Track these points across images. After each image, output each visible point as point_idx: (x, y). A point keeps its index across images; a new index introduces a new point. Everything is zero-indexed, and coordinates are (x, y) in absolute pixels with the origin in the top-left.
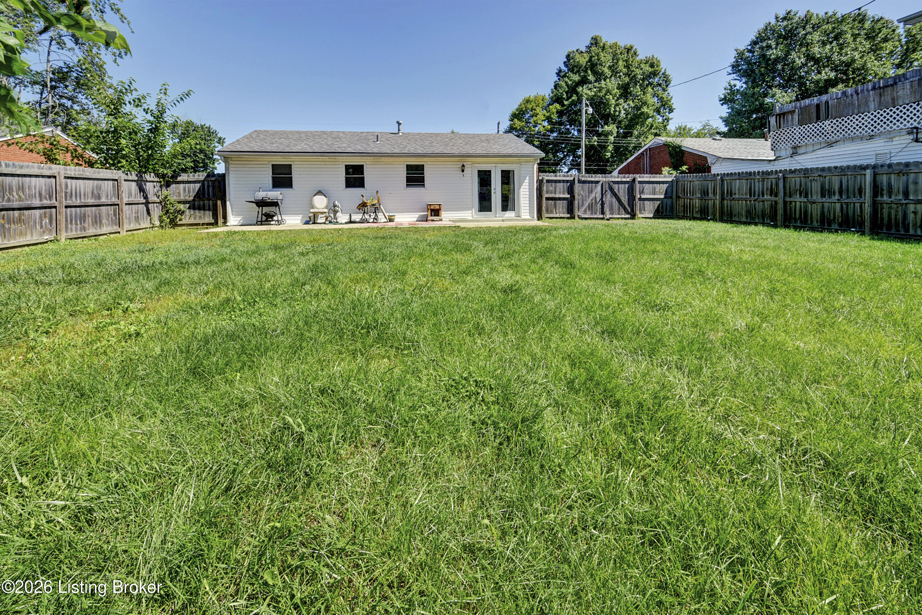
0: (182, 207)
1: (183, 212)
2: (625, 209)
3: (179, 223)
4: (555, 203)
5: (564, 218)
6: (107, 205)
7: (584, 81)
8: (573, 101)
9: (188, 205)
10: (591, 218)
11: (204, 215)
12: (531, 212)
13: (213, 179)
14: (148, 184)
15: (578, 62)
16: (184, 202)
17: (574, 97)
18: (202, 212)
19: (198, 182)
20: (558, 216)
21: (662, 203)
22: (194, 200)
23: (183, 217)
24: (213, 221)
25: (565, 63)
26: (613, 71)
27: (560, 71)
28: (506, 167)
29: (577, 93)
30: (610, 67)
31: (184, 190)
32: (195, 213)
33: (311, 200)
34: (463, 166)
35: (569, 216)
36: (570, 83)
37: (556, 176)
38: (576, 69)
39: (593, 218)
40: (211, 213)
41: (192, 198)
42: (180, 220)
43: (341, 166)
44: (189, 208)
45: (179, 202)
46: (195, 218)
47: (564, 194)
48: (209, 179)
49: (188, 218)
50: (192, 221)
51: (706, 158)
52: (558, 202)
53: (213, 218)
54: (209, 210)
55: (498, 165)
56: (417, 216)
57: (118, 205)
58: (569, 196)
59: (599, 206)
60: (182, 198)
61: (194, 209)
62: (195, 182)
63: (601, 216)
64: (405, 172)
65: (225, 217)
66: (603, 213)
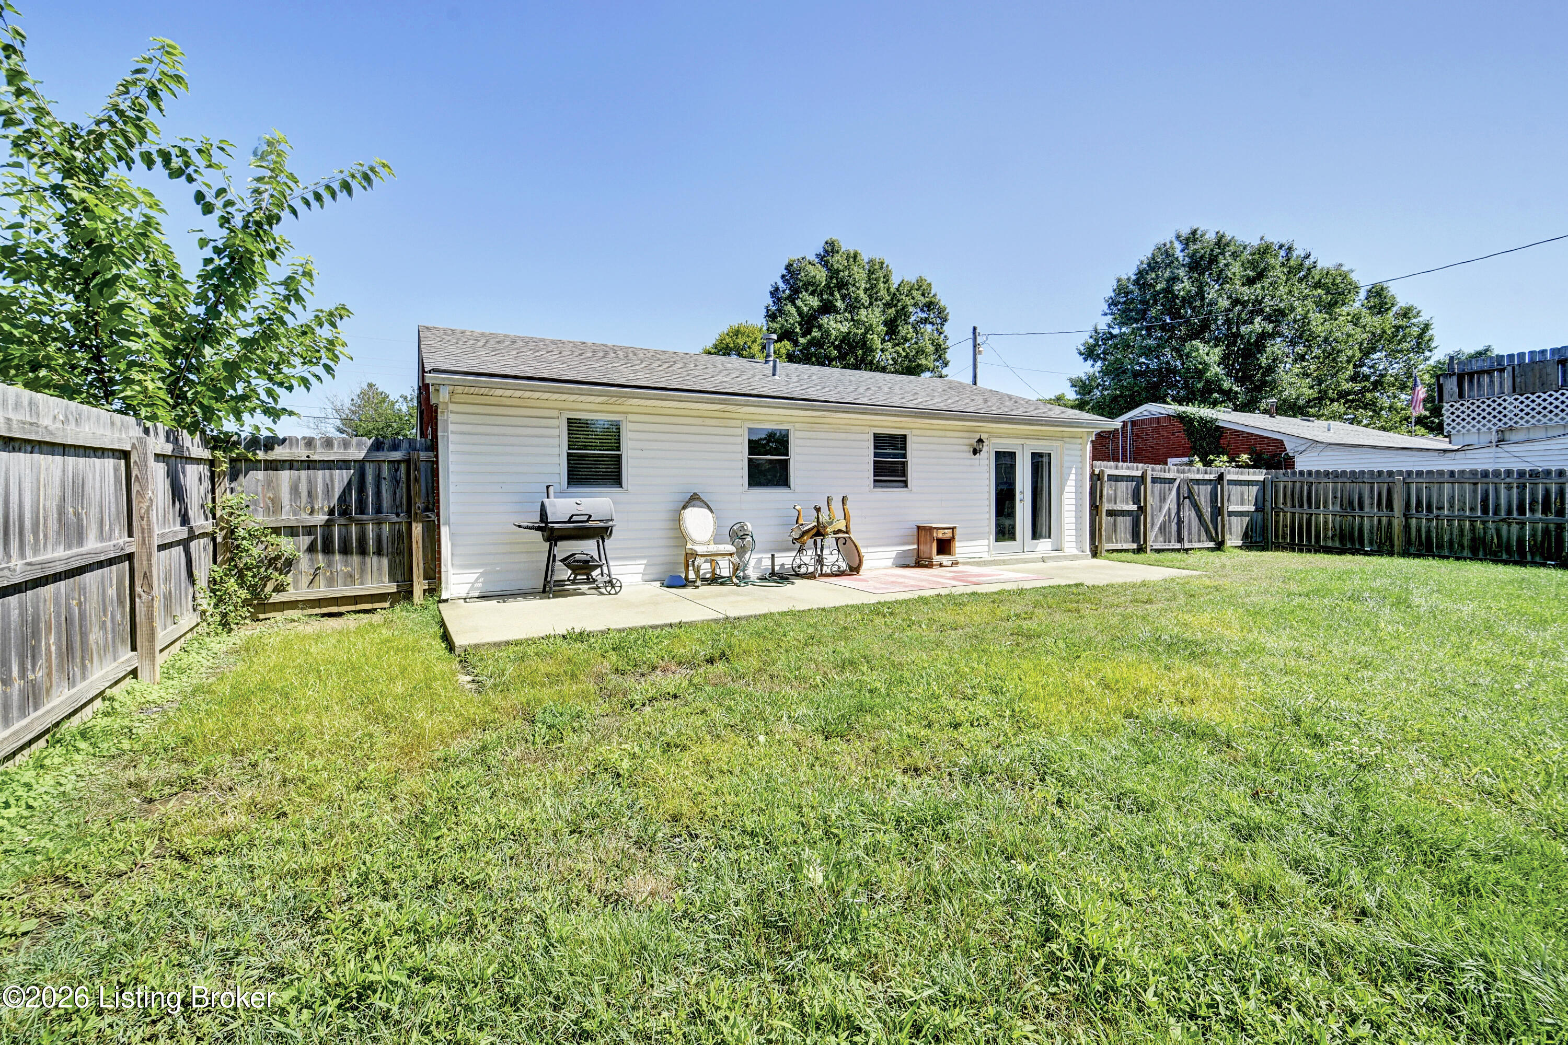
0: (287, 545)
1: (289, 563)
2: (1207, 531)
3: (276, 598)
4: (1115, 521)
5: (1127, 551)
6: (101, 565)
7: (828, 308)
8: (814, 338)
9: (305, 541)
10: (1163, 550)
11: (363, 570)
12: (1079, 541)
13: (397, 455)
14: (189, 468)
15: (814, 277)
16: (292, 532)
17: (816, 333)
18: (355, 559)
19: (344, 464)
20: (1119, 546)
21: (1251, 520)
22: (328, 525)
23: (289, 579)
24: (392, 587)
25: (783, 276)
26: (870, 297)
27: (777, 289)
28: (1041, 447)
29: (820, 327)
30: (866, 290)
31: (295, 490)
32: (329, 564)
33: (677, 520)
34: (980, 441)
35: (1135, 546)
36: (805, 309)
37: (1117, 468)
38: (811, 289)
39: (1168, 550)
40: (385, 561)
41: (320, 518)
42: (280, 588)
43: (739, 431)
44: (311, 549)
45: (276, 531)
46: (330, 582)
47: (1127, 503)
48: (381, 455)
49: (305, 581)
50: (322, 591)
51: (1282, 442)
52: (1120, 519)
53: (392, 577)
54: (379, 552)
55: (1028, 442)
56: (894, 554)
57: (130, 557)
58: (1135, 508)
59: (1174, 527)
60: (286, 518)
61: (328, 549)
62: (328, 465)
63: (1178, 546)
64: (872, 450)
65: (433, 575)
66: (1180, 540)
